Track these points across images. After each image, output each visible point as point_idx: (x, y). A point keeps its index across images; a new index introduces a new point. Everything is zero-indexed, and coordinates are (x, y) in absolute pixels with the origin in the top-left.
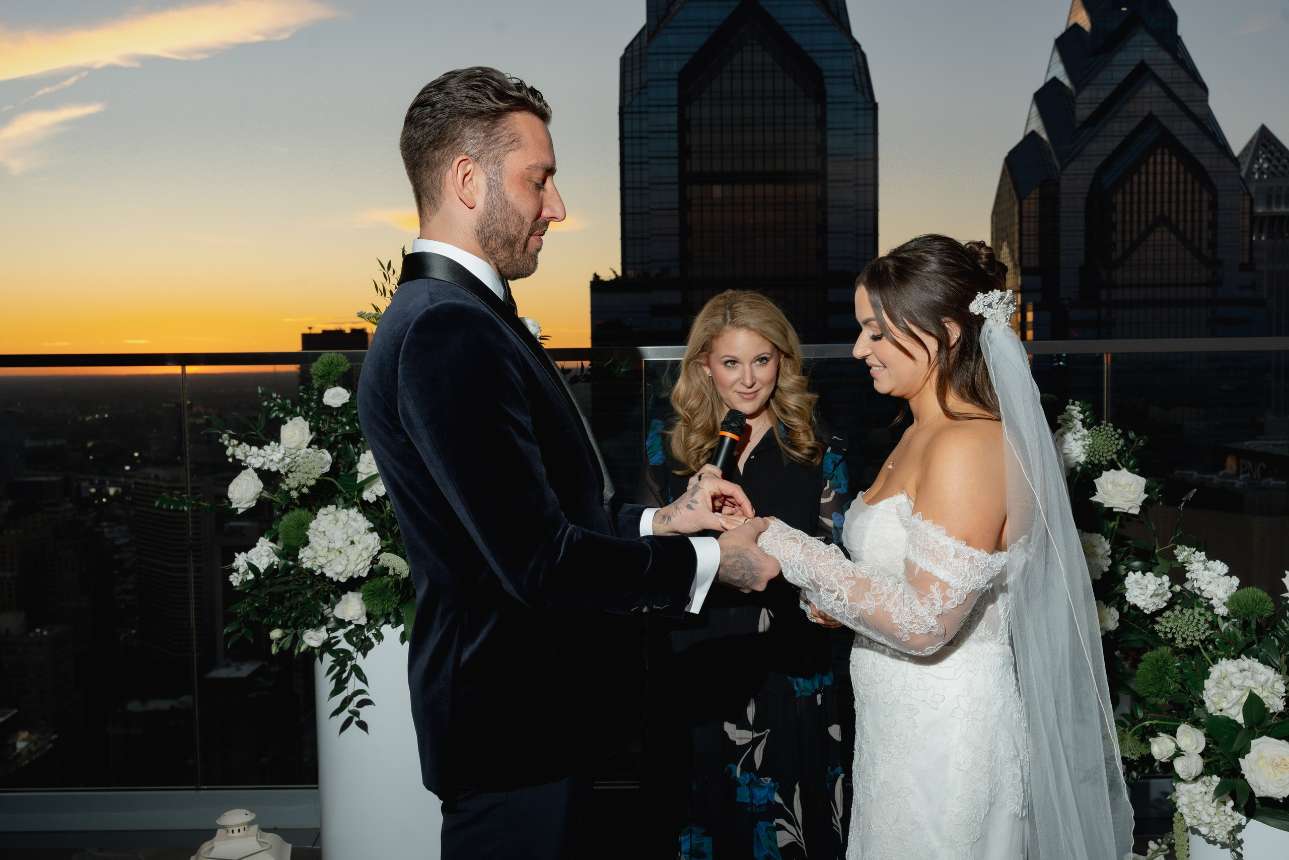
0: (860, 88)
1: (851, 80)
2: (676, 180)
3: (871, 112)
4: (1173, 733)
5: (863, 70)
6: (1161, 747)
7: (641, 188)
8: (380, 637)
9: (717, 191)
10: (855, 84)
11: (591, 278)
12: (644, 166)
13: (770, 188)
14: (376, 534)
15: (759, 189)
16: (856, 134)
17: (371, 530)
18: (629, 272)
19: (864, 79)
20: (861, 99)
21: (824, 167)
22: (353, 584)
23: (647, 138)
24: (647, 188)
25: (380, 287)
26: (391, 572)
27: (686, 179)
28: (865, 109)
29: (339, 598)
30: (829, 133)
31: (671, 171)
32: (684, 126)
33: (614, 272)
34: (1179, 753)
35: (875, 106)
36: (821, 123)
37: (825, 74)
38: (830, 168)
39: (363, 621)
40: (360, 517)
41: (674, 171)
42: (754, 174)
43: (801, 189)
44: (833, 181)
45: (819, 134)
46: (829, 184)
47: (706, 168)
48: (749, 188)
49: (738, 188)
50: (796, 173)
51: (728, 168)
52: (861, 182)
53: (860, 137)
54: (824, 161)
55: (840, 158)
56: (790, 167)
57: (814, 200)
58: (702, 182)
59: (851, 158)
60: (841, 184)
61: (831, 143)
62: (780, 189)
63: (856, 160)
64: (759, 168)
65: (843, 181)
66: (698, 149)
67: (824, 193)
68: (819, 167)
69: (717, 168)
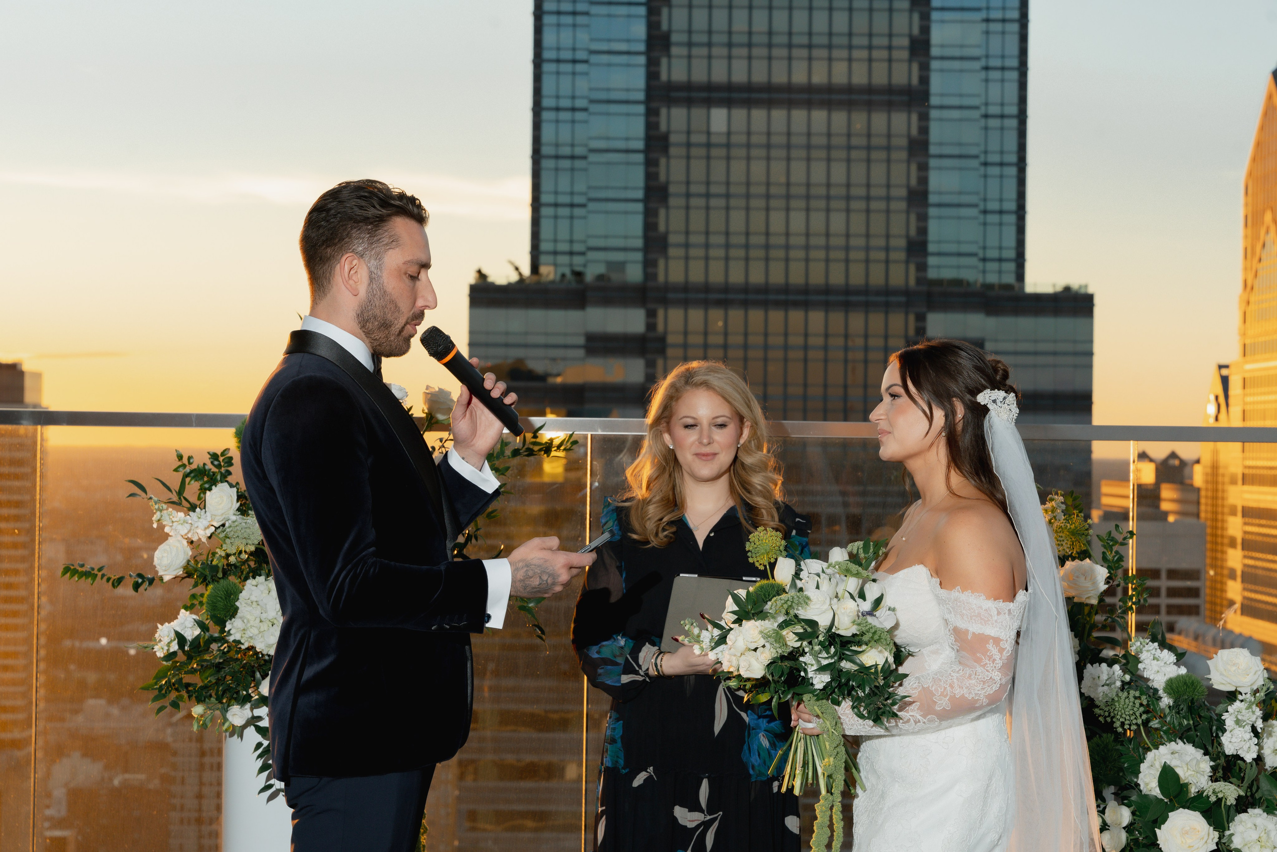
2: (641, 96)
7: (573, 109)
9: (719, 118)
11: (472, 279)
12: (580, 67)
13: (819, 116)
15: (799, 115)
16: (987, 20)
18: (544, 270)
21: (925, 80)
23: (587, 14)
24: (585, 110)
27: (659, 94)
30: (935, 16)
31: (631, 79)
33: (517, 269)
38: (936, 83)
41: (637, 78)
42: (789, 88)
43: (879, 120)
44: (941, 107)
45: (916, 17)
46: (934, 114)
47: (699, 76)
48: (779, 115)
49: (759, 115)
50: (870, 90)
51: (739, 76)
52: (994, 110)
53: (994, 27)
54: (925, 68)
55: (956, 65)
56: (860, 78)
57: (904, 142)
58: (689, 102)
59: (977, 65)
60: (956, 114)
61: (939, 35)
62: (839, 118)
63: (987, 68)
64: (799, 77)
65: (961, 107)
66: (684, 38)
67: (924, 130)
68: (915, 81)
69: (719, 75)
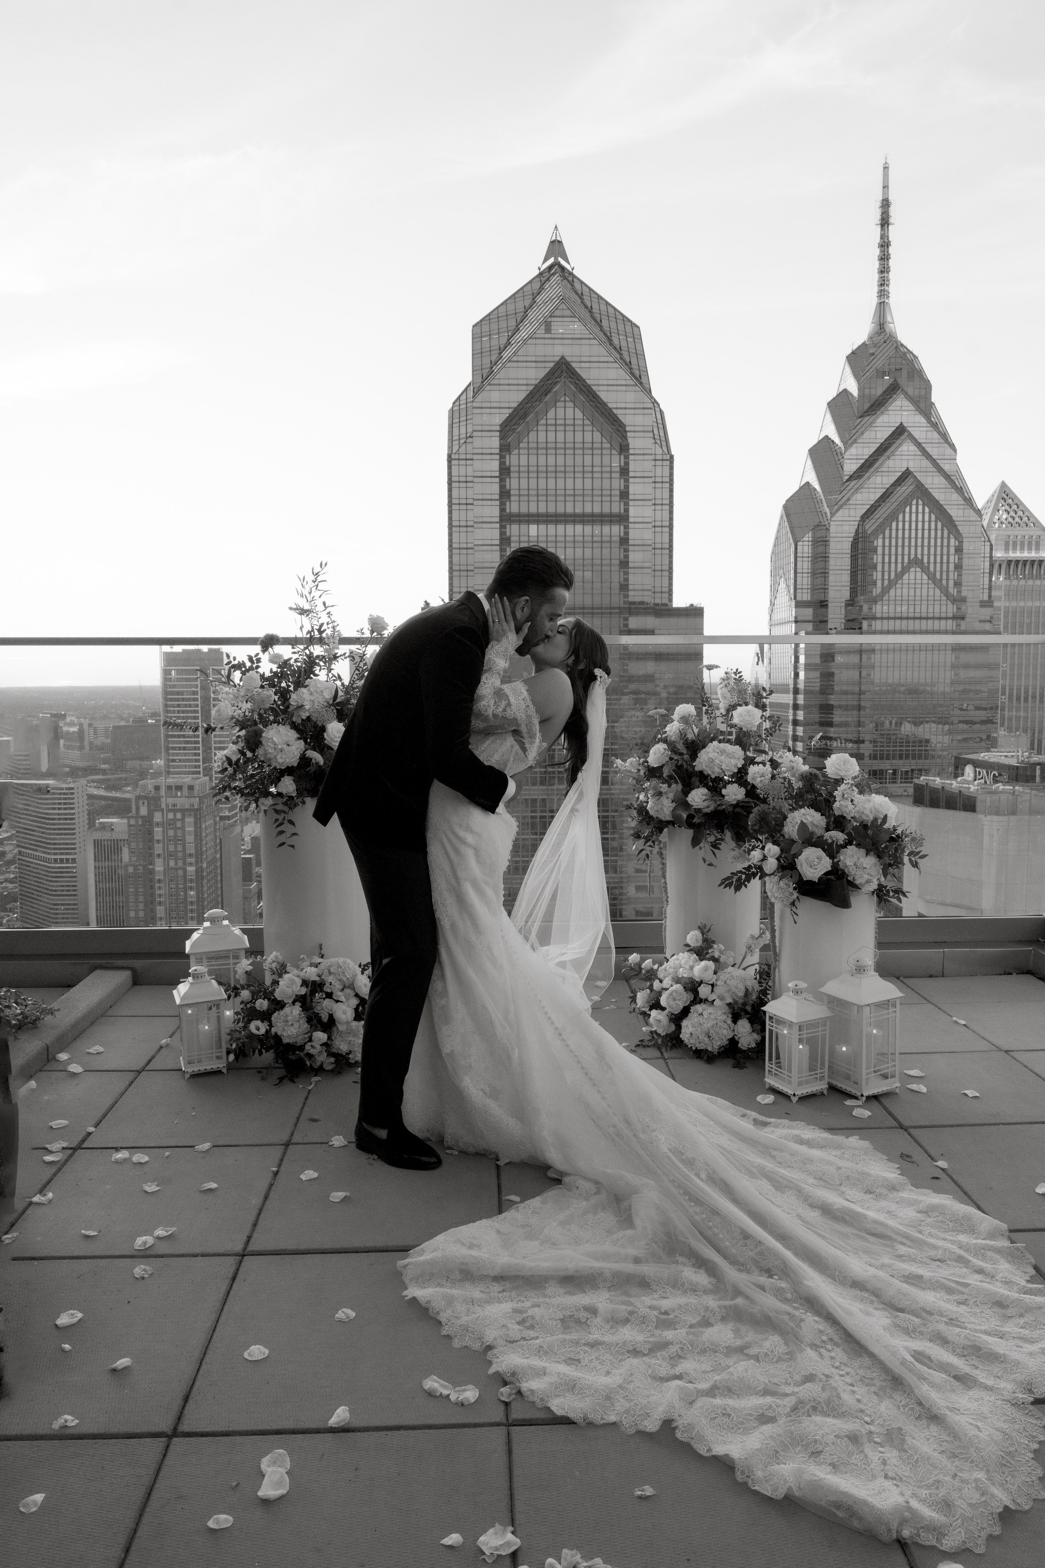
0: (658, 442)
1: (651, 435)
2: (498, 519)
3: (668, 463)
4: (763, 848)
5: (661, 426)
6: (756, 855)
7: (466, 526)
8: (304, 803)
9: (533, 529)
10: (654, 439)
12: (469, 507)
13: (579, 528)
14: (302, 741)
15: (570, 528)
16: (655, 482)
17: (299, 739)
19: (662, 434)
20: (659, 451)
21: (627, 510)
22: (289, 771)
23: (472, 482)
24: (472, 527)
25: (300, 592)
26: (313, 761)
27: (506, 519)
28: (662, 460)
29: (279, 780)
30: (631, 480)
31: (494, 512)
32: (505, 471)
34: (765, 858)
35: (672, 457)
36: (624, 471)
37: (628, 429)
38: (632, 511)
39: (294, 794)
40: (293, 731)
41: (496, 512)
42: (565, 515)
43: (606, 529)
44: (634, 523)
45: (622, 481)
46: (631, 526)
47: (524, 510)
48: (561, 528)
49: (551, 528)
50: (602, 515)
51: (542, 510)
52: (658, 524)
53: (658, 485)
54: (627, 504)
55: (641, 503)
56: (597, 510)
57: (618, 539)
58: (520, 522)
59: (651, 503)
60: (641, 526)
61: (632, 489)
62: (588, 529)
63: (655, 504)
64: (570, 510)
65: (643, 523)
66: (517, 492)
67: (626, 533)
68: (622, 511)
69: (533, 510)
